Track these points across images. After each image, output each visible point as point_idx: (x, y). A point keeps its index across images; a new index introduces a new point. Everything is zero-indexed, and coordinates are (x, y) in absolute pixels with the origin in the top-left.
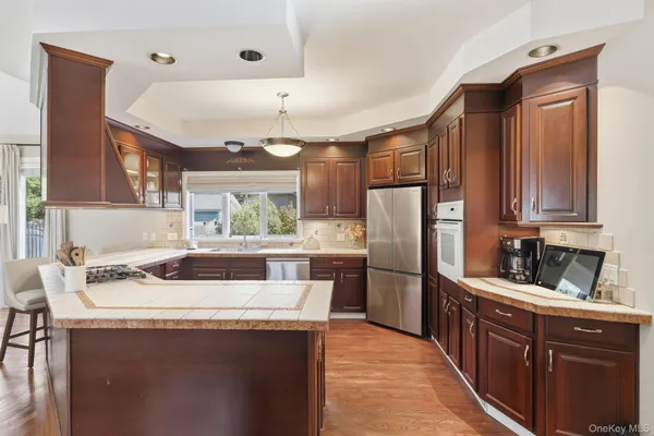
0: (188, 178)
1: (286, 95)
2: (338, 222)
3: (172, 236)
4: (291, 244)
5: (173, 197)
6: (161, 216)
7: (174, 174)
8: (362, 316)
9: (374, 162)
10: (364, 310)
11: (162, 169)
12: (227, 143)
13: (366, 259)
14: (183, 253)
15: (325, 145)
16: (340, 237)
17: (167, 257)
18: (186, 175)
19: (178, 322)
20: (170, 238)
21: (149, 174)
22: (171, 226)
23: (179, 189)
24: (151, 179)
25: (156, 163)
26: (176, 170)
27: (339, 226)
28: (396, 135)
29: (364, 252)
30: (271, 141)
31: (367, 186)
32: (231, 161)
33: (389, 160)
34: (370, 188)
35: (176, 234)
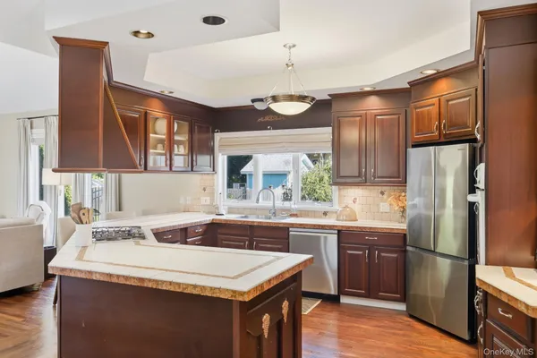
0: (221, 138)
1: (294, 46)
2: (380, 189)
3: (206, 200)
4: (325, 214)
5: (203, 160)
6: (195, 179)
7: (204, 136)
8: (402, 307)
9: (417, 114)
10: (403, 299)
11: (191, 132)
12: (253, 101)
13: (405, 235)
14: (208, 218)
15: (363, 95)
16: (384, 207)
17: (189, 222)
18: (218, 136)
19: (127, 278)
20: (203, 202)
21: (176, 138)
22: (204, 190)
23: (211, 151)
24: (179, 143)
25: (186, 125)
26: (208, 132)
27: (382, 193)
28: (440, 77)
29: (404, 226)
30: (275, 99)
31: (410, 144)
32: (261, 119)
33: (434, 110)
34: (414, 146)
35: (208, 198)
